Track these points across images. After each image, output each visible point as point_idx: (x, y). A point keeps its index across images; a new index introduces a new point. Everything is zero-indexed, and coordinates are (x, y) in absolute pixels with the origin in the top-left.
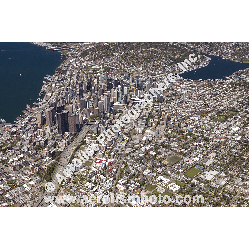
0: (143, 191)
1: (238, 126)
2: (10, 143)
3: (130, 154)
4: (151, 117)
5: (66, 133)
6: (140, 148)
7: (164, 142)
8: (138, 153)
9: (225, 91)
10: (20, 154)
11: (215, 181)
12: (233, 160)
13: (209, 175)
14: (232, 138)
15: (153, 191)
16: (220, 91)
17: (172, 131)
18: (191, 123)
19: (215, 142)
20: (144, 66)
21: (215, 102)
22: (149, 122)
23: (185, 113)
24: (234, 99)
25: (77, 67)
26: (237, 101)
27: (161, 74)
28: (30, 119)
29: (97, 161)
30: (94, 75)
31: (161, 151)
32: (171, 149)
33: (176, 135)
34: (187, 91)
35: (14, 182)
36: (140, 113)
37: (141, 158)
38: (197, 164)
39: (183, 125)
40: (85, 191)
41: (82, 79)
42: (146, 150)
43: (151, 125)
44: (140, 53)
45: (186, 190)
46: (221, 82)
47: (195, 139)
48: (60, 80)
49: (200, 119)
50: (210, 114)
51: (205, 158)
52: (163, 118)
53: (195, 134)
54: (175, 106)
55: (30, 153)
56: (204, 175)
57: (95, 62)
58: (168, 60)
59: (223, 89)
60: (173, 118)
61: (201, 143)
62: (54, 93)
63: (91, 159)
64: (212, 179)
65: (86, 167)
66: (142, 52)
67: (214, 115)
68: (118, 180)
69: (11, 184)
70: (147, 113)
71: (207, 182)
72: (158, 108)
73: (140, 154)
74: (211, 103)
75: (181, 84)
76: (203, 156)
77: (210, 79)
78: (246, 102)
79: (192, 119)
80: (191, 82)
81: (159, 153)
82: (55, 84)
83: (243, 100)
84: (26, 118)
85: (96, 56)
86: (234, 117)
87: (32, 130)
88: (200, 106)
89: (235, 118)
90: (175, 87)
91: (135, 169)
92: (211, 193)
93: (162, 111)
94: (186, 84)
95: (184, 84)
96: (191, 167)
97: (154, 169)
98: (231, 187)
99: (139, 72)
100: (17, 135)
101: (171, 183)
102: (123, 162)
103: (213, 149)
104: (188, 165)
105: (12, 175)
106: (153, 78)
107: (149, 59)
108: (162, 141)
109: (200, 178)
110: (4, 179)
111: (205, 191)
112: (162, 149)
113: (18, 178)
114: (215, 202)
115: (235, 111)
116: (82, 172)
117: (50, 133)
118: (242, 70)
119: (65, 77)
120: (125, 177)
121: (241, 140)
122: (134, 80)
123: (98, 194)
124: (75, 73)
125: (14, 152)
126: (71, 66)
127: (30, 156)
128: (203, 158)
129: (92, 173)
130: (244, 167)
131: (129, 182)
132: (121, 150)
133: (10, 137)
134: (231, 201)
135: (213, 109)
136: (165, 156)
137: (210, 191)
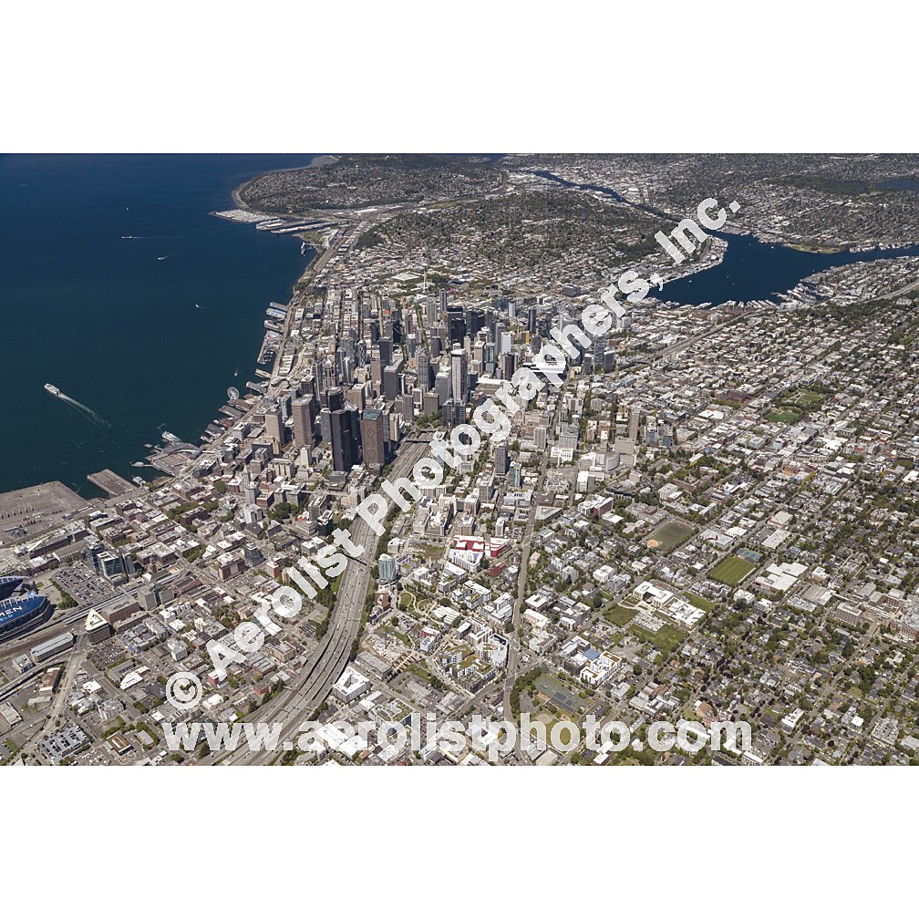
0: (601, 626)
1: (839, 434)
2: (201, 500)
3: (548, 521)
4: (589, 414)
5: (355, 467)
6: (573, 505)
7: (638, 485)
8: (572, 519)
9: (786, 334)
10: (234, 532)
11: (802, 591)
12: (843, 530)
13: (782, 577)
14: (829, 468)
15: (627, 626)
16: (771, 336)
17: (656, 454)
18: (706, 429)
19: (783, 480)
20: (544, 271)
21: (762, 366)
22: (588, 430)
23: (684, 400)
24: (816, 357)
25: (353, 277)
26: (826, 362)
27: (594, 290)
28: (246, 432)
29: (458, 546)
30: (405, 300)
31: (634, 512)
32: (661, 506)
33: (669, 465)
34: (677, 336)
35: (230, 610)
36: (555, 403)
37: (583, 534)
38: (742, 545)
39: (683, 434)
40: (438, 632)
41: (374, 311)
42: (592, 510)
43: (593, 439)
44: (528, 232)
45: (723, 621)
46: (769, 310)
47: (724, 473)
48: (312, 315)
49: (730, 418)
50: (755, 403)
51: (762, 528)
52: (623, 418)
53: (720, 459)
54: (651, 383)
55: (262, 526)
56: (766, 577)
57: (403, 262)
58: (609, 251)
59: (778, 329)
60: (651, 415)
61: (743, 485)
62: (300, 355)
63: (440, 541)
64: (792, 586)
65: (429, 562)
66: (533, 230)
67: (766, 405)
68: (527, 597)
69: (223, 617)
70: (577, 404)
71: (777, 596)
72: (603, 387)
73: (575, 521)
74: (752, 370)
75: (656, 318)
76: (754, 522)
77: (734, 303)
78: (851, 365)
79: (705, 418)
80: (682, 312)
81: (631, 519)
82: (300, 328)
83: (840, 359)
84: (235, 428)
85: (403, 245)
86: (824, 408)
87: (258, 461)
88: (720, 378)
89: (826, 411)
90: (641, 327)
91: (569, 564)
92: (797, 627)
93: (617, 399)
94: (669, 319)
95: (663, 318)
96: (724, 554)
97: (624, 564)
98: (851, 608)
99: (532, 287)
100: (218, 478)
101: (676, 601)
102: (532, 545)
103: (779, 502)
104: (716, 548)
105: (222, 592)
106: (573, 301)
107: (554, 249)
108: (634, 484)
109: (757, 584)
110: (201, 602)
111: (778, 622)
112: (636, 506)
113: (239, 599)
114: (812, 652)
115: (823, 393)
116: (420, 577)
117: (308, 468)
118: (820, 275)
119: (324, 306)
120: (544, 589)
121: (856, 473)
122: (520, 310)
123: (477, 639)
124: (350, 297)
125: (215, 525)
126: (335, 276)
127: (261, 534)
128: (754, 527)
129: (450, 578)
130: (876, 549)
131: (557, 602)
132: (521, 512)
133: (196, 483)
134: (855, 647)
135: (760, 387)
136: (646, 525)
137: (792, 620)
